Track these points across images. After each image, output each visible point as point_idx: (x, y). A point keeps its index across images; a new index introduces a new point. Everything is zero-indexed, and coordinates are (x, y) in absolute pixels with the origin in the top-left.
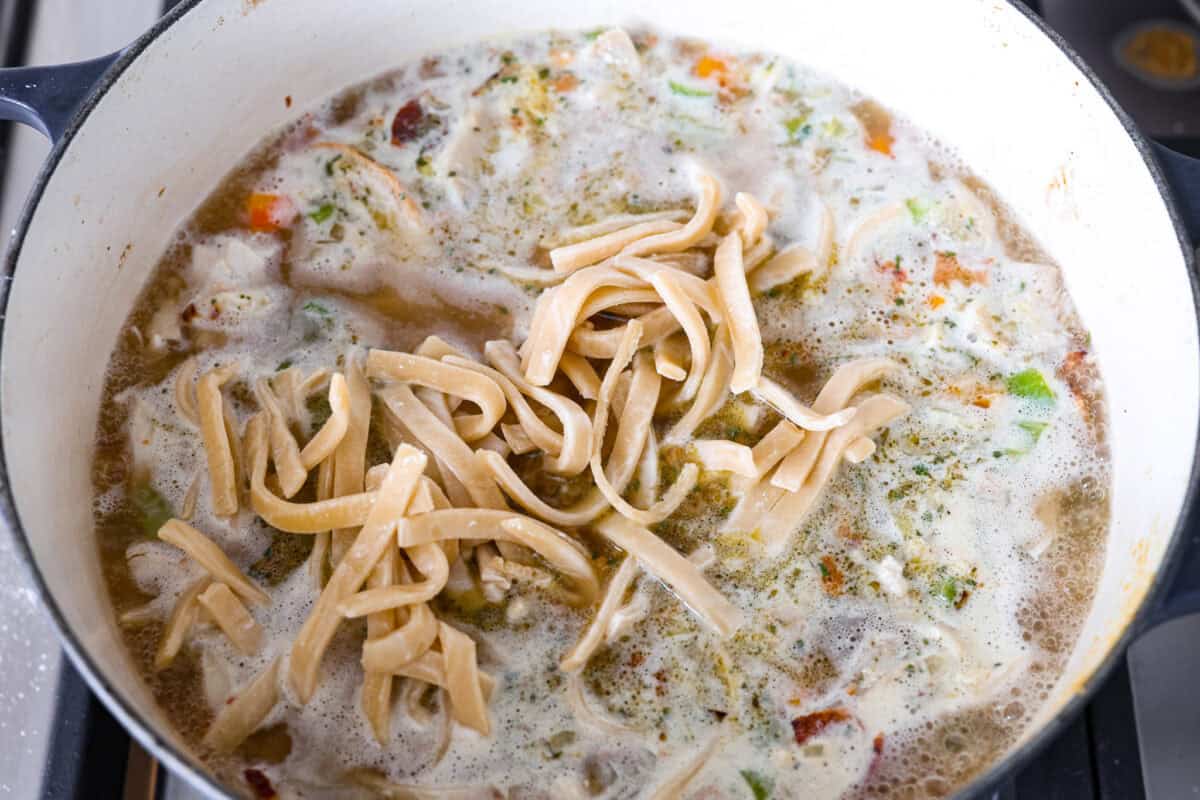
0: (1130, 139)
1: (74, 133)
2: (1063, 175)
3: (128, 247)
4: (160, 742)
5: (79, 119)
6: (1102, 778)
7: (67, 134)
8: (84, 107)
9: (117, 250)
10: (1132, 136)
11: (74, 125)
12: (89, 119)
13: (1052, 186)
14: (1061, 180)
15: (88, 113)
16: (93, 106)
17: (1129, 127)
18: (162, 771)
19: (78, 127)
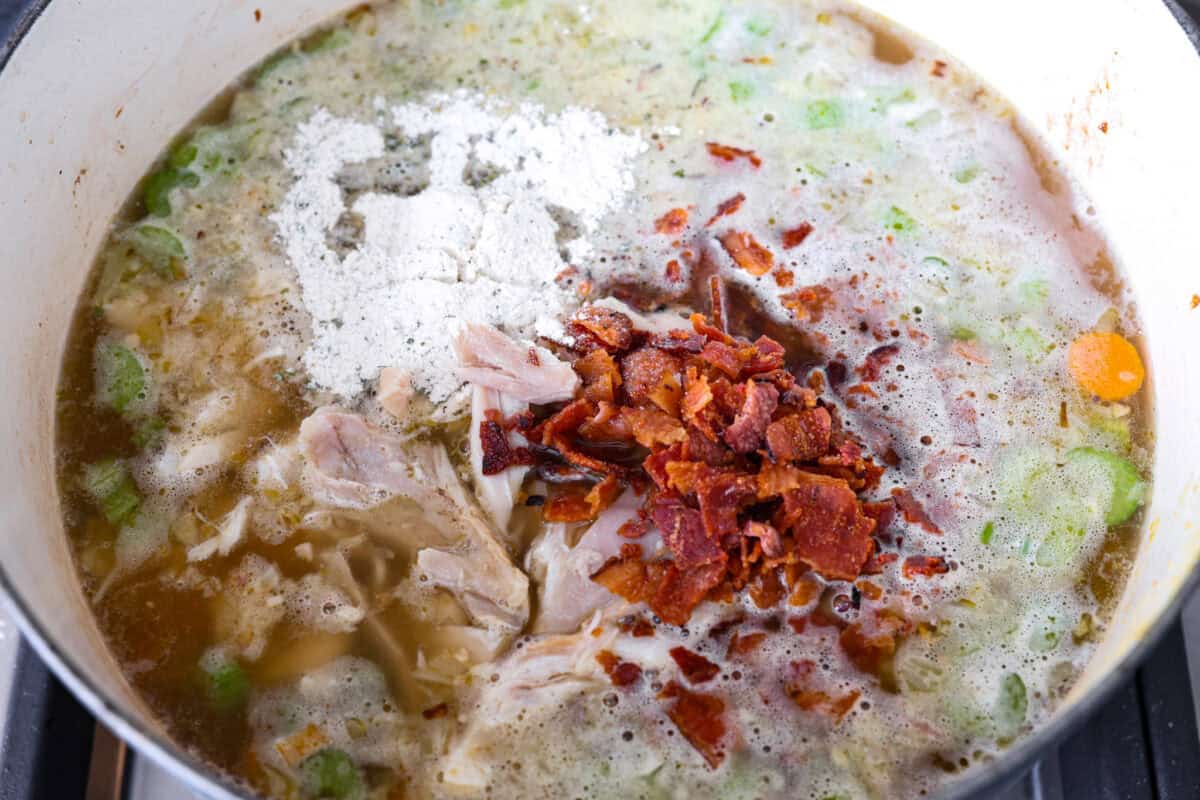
0: (1183, 32)
1: (18, 42)
2: (1106, 78)
3: (83, 172)
4: (110, 706)
5: (24, 27)
6: (1156, 744)
7: (10, 43)
8: (29, 14)
9: (71, 174)
10: (1185, 29)
11: (17, 33)
12: (34, 27)
13: (1093, 92)
14: (1103, 86)
15: (32, 21)
16: (39, 14)
17: (1182, 19)
18: (131, 753)
19: (22, 35)
